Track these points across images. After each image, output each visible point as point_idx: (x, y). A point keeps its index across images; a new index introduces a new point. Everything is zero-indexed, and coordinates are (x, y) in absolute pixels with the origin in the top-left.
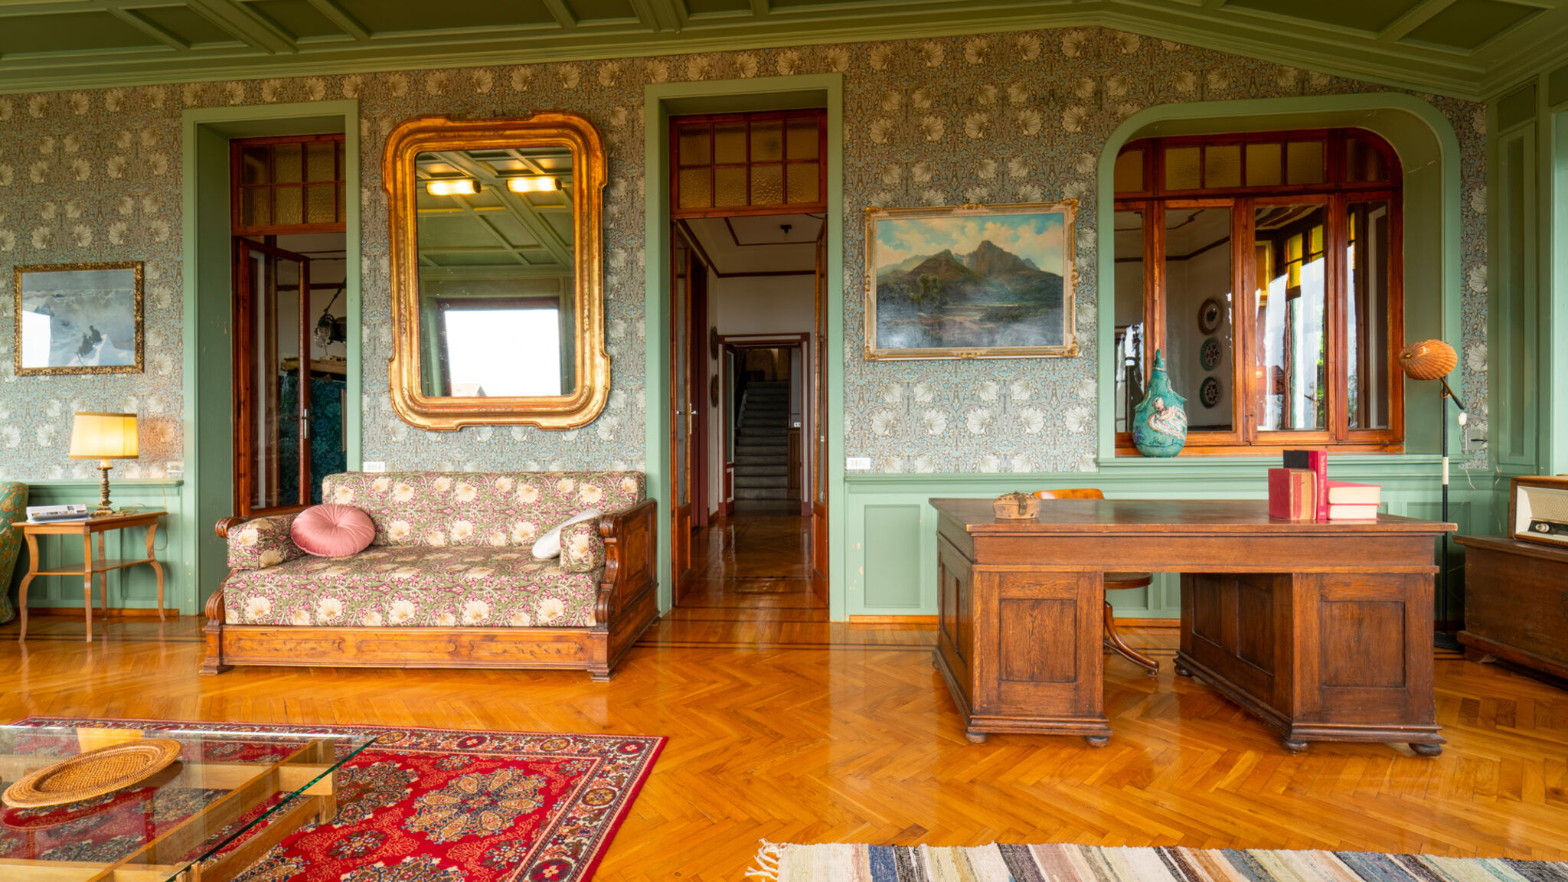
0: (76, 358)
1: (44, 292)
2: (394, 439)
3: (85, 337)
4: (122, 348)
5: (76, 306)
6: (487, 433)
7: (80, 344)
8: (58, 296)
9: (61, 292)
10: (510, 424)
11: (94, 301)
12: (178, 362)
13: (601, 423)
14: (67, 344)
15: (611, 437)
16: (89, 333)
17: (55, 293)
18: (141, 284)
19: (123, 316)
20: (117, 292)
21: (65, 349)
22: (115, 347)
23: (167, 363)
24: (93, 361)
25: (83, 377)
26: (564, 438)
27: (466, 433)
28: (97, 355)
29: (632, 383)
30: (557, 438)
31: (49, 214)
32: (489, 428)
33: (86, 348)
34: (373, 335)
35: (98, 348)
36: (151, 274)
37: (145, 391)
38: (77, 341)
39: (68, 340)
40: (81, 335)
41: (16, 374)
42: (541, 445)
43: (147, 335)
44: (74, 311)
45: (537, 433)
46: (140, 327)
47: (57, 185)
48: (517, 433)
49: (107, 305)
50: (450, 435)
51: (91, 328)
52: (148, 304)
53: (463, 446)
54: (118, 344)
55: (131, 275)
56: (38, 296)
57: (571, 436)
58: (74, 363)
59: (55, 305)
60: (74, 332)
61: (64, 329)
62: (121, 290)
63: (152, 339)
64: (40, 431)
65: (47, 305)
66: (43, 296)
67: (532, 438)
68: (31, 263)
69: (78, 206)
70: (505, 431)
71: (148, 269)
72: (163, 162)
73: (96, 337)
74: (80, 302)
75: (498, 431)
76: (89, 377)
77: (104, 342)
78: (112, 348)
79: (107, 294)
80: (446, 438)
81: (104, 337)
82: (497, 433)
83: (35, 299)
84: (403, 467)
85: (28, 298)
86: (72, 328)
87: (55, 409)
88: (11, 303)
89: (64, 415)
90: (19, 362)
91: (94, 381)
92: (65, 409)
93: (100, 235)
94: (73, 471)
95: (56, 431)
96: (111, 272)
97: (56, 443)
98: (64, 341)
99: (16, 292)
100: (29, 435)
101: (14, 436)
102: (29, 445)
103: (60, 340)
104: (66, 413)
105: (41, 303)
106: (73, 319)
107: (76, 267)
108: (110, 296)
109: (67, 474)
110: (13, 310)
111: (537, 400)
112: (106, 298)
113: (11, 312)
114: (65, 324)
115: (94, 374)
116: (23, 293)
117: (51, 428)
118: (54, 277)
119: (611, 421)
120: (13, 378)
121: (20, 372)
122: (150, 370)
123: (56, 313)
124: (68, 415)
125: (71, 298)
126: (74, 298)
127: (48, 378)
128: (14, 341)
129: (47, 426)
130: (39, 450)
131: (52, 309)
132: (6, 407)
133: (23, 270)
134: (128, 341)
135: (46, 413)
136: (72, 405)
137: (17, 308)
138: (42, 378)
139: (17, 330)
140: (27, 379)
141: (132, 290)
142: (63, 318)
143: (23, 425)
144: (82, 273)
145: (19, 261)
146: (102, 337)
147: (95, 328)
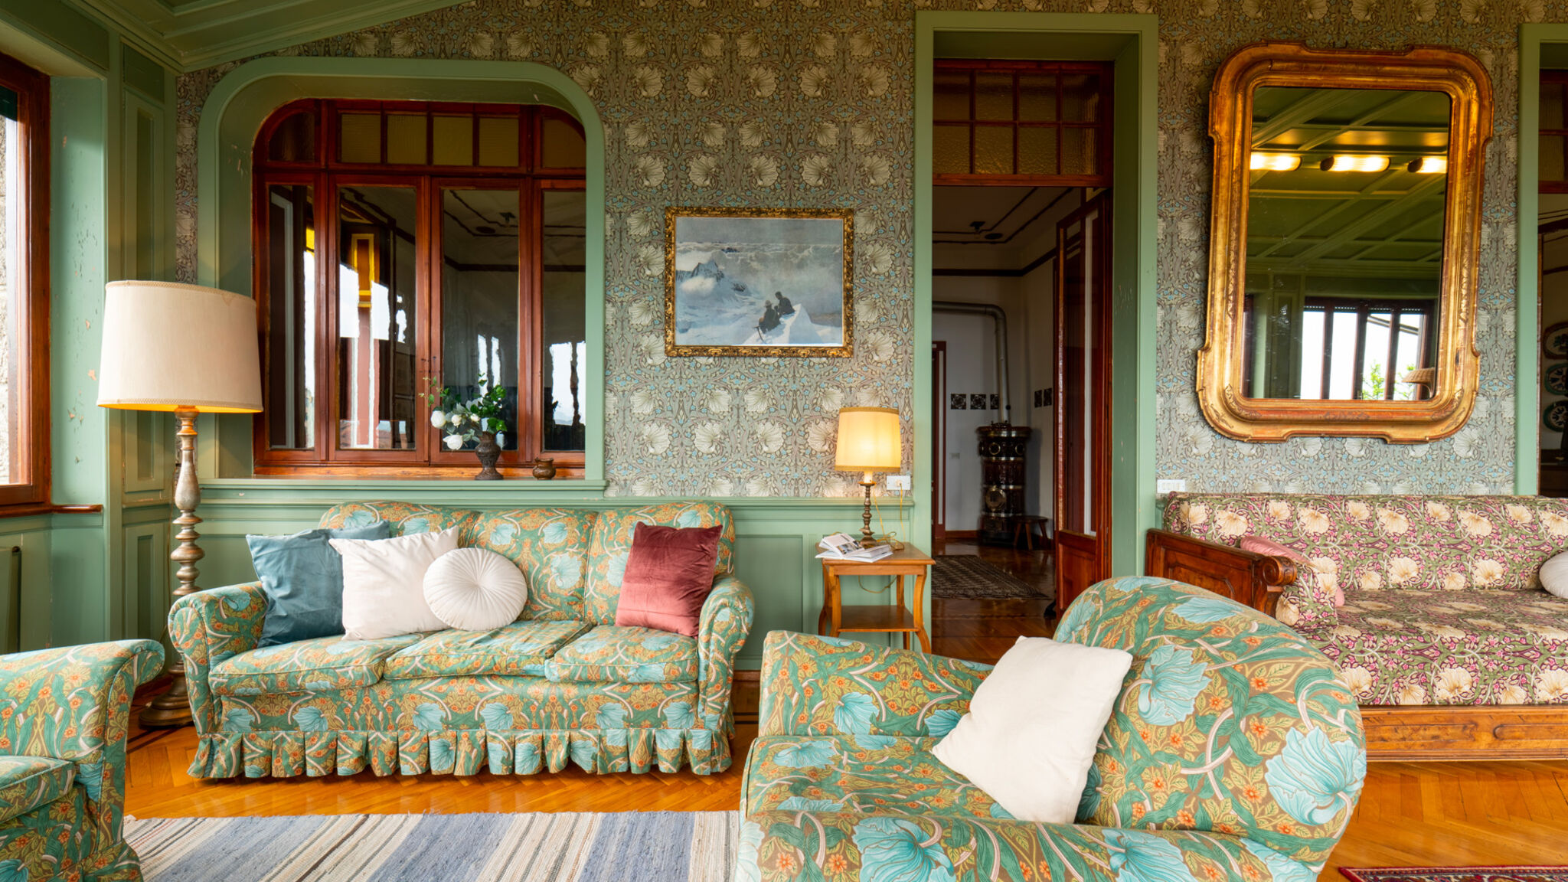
0: (756, 335)
1: (709, 244)
2: (1195, 451)
3: (769, 306)
4: (823, 323)
5: (755, 265)
6: (1314, 445)
7: (762, 316)
8: (730, 250)
9: (735, 245)
10: (1345, 435)
11: (783, 259)
12: (905, 344)
13: (1457, 436)
14: (741, 316)
15: (1470, 454)
16: (775, 302)
17: (726, 246)
18: (850, 238)
19: (824, 281)
20: (816, 249)
21: (739, 323)
22: (813, 321)
23: (886, 347)
24: (779, 340)
25: (763, 360)
26: (1412, 453)
27: (1288, 446)
28: (787, 331)
29: (1496, 388)
30: (1403, 453)
31: (716, 137)
32: (1317, 440)
33: (770, 322)
34: (1168, 318)
35: (787, 322)
36: (864, 226)
37: (854, 381)
38: (758, 311)
39: (743, 310)
40: (762, 304)
41: (667, 353)
42: (1383, 461)
43: (856, 307)
44: (754, 272)
45: (1378, 446)
46: (849, 297)
47: (727, 101)
48: (1353, 446)
49: (801, 265)
50: (1267, 447)
51: (778, 295)
52: (858, 266)
53: (1284, 461)
54: (819, 316)
55: (835, 226)
56: (699, 249)
57: (1420, 451)
58: (753, 341)
59: (726, 262)
60: (751, 299)
61: (737, 294)
62: (823, 246)
63: (864, 313)
64: (698, 431)
65: (713, 262)
66: (707, 250)
67: (1372, 452)
68: (688, 203)
69: (757, 131)
70: (1337, 443)
71: (860, 220)
72: (881, 81)
73: (786, 308)
74: (763, 260)
75: (1329, 443)
76: (772, 360)
77: (796, 314)
78: (808, 324)
79: (801, 250)
80: (1263, 451)
81: (797, 307)
82: (1327, 446)
83: (694, 253)
84: (1207, 486)
85: (685, 252)
86: (749, 294)
87: (722, 402)
88: (659, 257)
89: (735, 411)
90: (673, 337)
91: (779, 366)
92: (736, 402)
93: (790, 171)
94: (748, 486)
95: (723, 433)
96: (809, 221)
97: (722, 449)
98: (738, 311)
99: (668, 242)
100: (682, 437)
101: (661, 438)
102: (682, 450)
103: (731, 309)
104: (738, 408)
105: (703, 258)
106: (750, 282)
107: (759, 212)
108: (806, 253)
109: (738, 491)
110: (662, 267)
111: (1390, 406)
112: (800, 256)
113: (658, 270)
114: (740, 289)
115: (780, 357)
116: (678, 244)
117: (715, 428)
118: (723, 225)
119: (1470, 433)
120: (659, 358)
121: (674, 351)
122: (860, 353)
123: (726, 274)
124: (741, 411)
125: (749, 254)
126: (753, 254)
127: (711, 360)
128: (662, 308)
129: (709, 425)
130: (698, 457)
131: (721, 267)
132: (650, 398)
133: (677, 212)
134: (832, 314)
135: (708, 408)
136: (746, 397)
137: (669, 264)
138: (702, 360)
139: (670, 293)
140: (680, 360)
141: (839, 247)
142: (736, 280)
143: (674, 423)
144: (766, 221)
145: (670, 201)
146: (794, 307)
147: (784, 295)
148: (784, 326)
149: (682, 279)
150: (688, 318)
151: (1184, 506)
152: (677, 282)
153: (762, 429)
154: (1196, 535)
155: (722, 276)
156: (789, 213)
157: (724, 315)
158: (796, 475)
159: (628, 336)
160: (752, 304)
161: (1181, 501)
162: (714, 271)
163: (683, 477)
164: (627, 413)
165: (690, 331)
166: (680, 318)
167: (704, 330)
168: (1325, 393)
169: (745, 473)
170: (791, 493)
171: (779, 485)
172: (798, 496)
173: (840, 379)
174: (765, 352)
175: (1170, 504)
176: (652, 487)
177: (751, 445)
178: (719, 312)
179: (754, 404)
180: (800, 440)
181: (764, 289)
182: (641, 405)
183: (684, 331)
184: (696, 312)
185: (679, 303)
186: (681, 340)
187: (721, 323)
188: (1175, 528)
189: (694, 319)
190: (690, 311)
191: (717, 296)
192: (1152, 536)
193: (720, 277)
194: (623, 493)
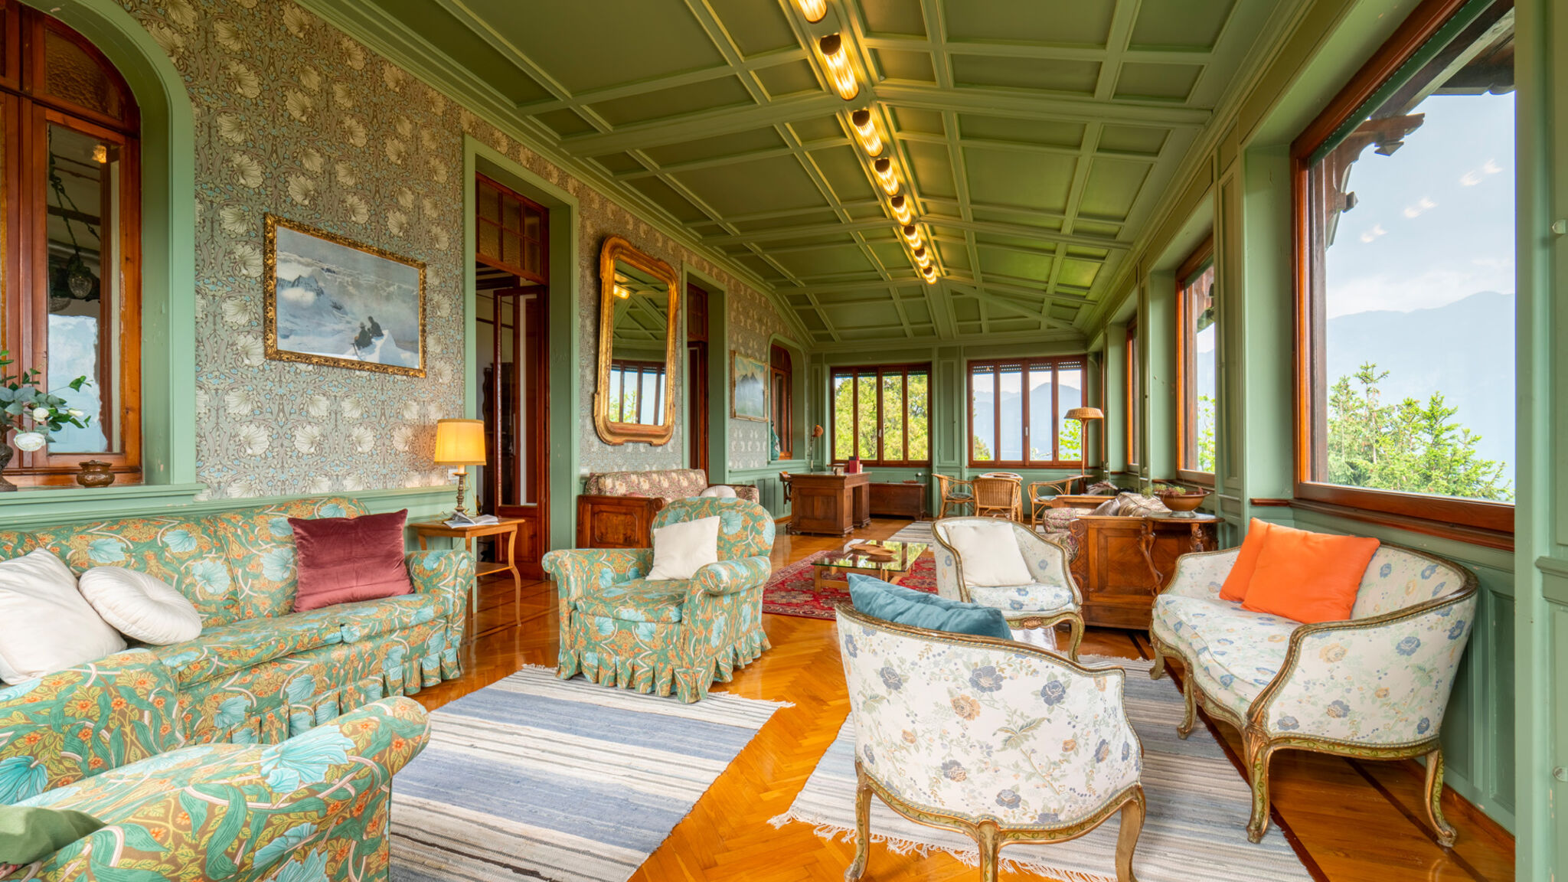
0: (352, 350)
1: (310, 260)
2: (593, 450)
3: (363, 327)
4: (405, 349)
5: (350, 288)
6: (629, 447)
7: (356, 334)
8: (329, 270)
9: (333, 267)
10: (641, 442)
11: (373, 289)
12: (459, 373)
14: (339, 332)
15: (672, 451)
16: (368, 325)
17: (325, 266)
18: (423, 285)
19: (407, 314)
20: (399, 287)
21: (337, 337)
22: (397, 345)
23: (447, 373)
24: (373, 357)
25: (357, 373)
27: (623, 446)
28: (377, 350)
29: (678, 421)
31: (315, 164)
33: (363, 341)
34: (582, 373)
35: (378, 343)
36: (432, 279)
37: (426, 397)
38: (354, 330)
39: (341, 326)
40: (358, 325)
41: (266, 354)
42: (650, 455)
43: (429, 339)
44: (351, 295)
45: (649, 448)
46: (424, 330)
48: (641, 448)
49: (388, 298)
51: (371, 319)
52: (429, 308)
54: (401, 342)
55: (413, 273)
56: (299, 263)
58: (350, 355)
59: (325, 280)
60: (348, 318)
61: (335, 311)
62: (404, 286)
63: (433, 345)
64: (298, 433)
65: (313, 278)
66: (308, 265)
67: (647, 451)
68: (287, 216)
69: (351, 172)
70: (637, 446)
71: (429, 272)
72: (442, 172)
73: (377, 331)
74: (357, 286)
76: (365, 374)
77: (385, 338)
78: (393, 347)
79: (388, 286)
81: (385, 332)
82: (635, 447)
83: (295, 265)
85: (285, 261)
86: (346, 314)
87: (321, 407)
88: (257, 259)
89: (333, 415)
90: (275, 341)
91: (370, 380)
92: (334, 407)
93: (378, 216)
94: (345, 482)
95: (322, 435)
96: (393, 264)
97: (321, 449)
98: (337, 327)
99: (268, 248)
100: (282, 438)
101: (260, 439)
102: (282, 451)
103: (331, 324)
104: (335, 413)
105: (305, 272)
106: (347, 304)
107: (355, 245)
108: (391, 289)
109: (336, 487)
110: (261, 270)
111: (655, 428)
112: (388, 290)
113: (256, 270)
114: (337, 307)
115: (372, 371)
116: (278, 252)
117: (316, 431)
118: (323, 247)
119: (672, 441)
120: (257, 359)
121: (274, 355)
122: (431, 376)
123: (325, 291)
124: (339, 416)
125: (346, 279)
126: (349, 279)
127: (310, 368)
128: (260, 311)
129: (308, 428)
130: (298, 457)
131: (321, 284)
132: (247, 399)
133: (279, 222)
134: (412, 342)
135: (308, 412)
136: (343, 404)
137: (269, 270)
138: (302, 367)
139: (269, 298)
140: (280, 364)
141: (416, 290)
142: (335, 299)
143: (274, 425)
144: (361, 255)
145: (269, 207)
146: (384, 332)
147: (375, 320)
148: (375, 346)
149: (282, 287)
150: (288, 325)
151: (602, 480)
152: (278, 288)
153: (356, 432)
154: (608, 494)
155: (322, 293)
156: (382, 253)
157: (323, 328)
158: (384, 471)
159: (221, 332)
160: (348, 322)
161: (598, 477)
162: (314, 286)
163: (283, 477)
164: (221, 412)
165: (292, 337)
166: (282, 323)
167: (305, 339)
168: (621, 419)
169: (343, 470)
170: (380, 486)
171: (371, 480)
172: (386, 488)
173: (416, 394)
174: (361, 365)
175: (586, 481)
176: (250, 488)
177: (347, 446)
178: (319, 325)
179: (350, 410)
180: (387, 442)
181: (359, 310)
182: (236, 404)
183: (286, 337)
184: (298, 321)
185: (279, 309)
186: (283, 345)
187: (320, 334)
188: (594, 492)
189: (295, 327)
190: (292, 319)
191: (316, 310)
192: (583, 500)
193: (320, 293)
194: (217, 497)
